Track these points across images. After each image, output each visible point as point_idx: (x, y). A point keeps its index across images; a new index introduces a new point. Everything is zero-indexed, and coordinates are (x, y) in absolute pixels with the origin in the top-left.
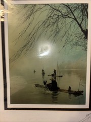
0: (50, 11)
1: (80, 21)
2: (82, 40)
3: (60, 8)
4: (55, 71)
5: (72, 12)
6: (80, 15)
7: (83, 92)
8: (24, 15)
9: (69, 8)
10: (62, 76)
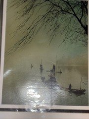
0: (50, 6)
1: (79, 17)
2: (83, 36)
3: (60, 4)
4: (54, 67)
5: (72, 9)
6: (79, 12)
7: (85, 90)
8: (24, 9)
9: (69, 4)
10: (61, 72)
